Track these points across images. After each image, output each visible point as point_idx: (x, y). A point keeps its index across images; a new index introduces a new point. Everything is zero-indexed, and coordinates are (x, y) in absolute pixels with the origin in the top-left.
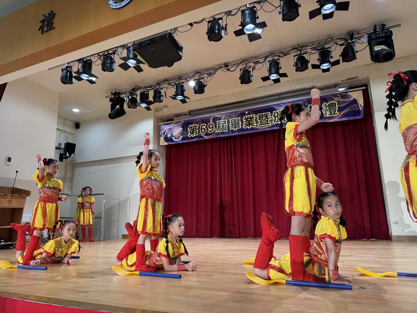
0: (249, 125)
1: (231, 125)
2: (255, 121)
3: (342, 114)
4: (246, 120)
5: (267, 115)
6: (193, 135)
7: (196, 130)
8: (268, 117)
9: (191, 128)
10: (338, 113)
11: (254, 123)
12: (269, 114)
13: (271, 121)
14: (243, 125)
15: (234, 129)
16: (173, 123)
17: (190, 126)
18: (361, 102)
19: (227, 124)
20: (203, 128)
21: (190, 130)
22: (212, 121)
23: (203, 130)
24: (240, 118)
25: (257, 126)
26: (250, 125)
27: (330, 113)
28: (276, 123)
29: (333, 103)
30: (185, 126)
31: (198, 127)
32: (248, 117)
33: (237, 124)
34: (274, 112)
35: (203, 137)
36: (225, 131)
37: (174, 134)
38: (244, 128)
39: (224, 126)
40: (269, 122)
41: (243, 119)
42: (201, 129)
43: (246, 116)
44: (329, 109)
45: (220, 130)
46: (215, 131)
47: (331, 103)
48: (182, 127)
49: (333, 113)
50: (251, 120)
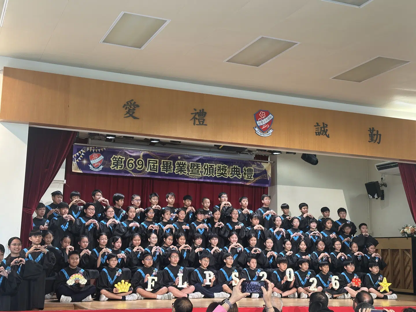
0: (181, 171)
1: (162, 166)
2: (187, 169)
3: (255, 180)
4: (178, 165)
5: (198, 165)
6: (117, 168)
7: (122, 163)
8: (199, 168)
9: (114, 159)
10: (253, 178)
11: (186, 170)
12: (200, 164)
13: (201, 172)
14: (175, 170)
15: (165, 172)
16: (91, 146)
17: (114, 157)
18: (269, 173)
19: (158, 165)
20: (130, 162)
21: (113, 160)
22: (142, 157)
23: (130, 166)
24: (172, 161)
25: (188, 174)
26: (182, 173)
27: (247, 177)
28: (205, 175)
29: (251, 168)
30: (108, 154)
31: (124, 159)
32: (180, 162)
33: (168, 167)
34: (204, 164)
35: (129, 173)
36: (155, 172)
37: (91, 161)
38: (176, 173)
39: (155, 166)
40: (199, 173)
41: (176, 163)
42: (128, 164)
43: (179, 161)
44: (247, 173)
45: (151, 170)
46: (144, 170)
47: (249, 168)
48: (103, 156)
49: (249, 177)
50: (183, 167)
